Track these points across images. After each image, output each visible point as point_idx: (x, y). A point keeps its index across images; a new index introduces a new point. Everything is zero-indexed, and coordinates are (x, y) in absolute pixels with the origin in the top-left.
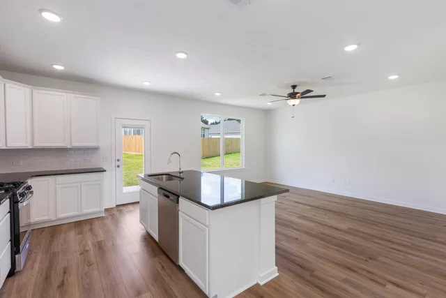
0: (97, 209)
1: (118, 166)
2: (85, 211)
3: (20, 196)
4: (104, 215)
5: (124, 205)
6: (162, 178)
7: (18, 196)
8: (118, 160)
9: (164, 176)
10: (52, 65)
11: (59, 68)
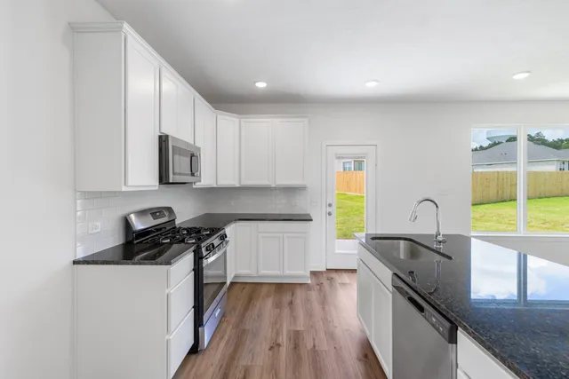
0: (301, 272)
1: (330, 214)
2: (287, 272)
3: (207, 250)
4: (309, 282)
5: (336, 270)
6: (399, 244)
7: (203, 249)
8: (330, 205)
9: (402, 242)
10: (255, 83)
11: (261, 85)
